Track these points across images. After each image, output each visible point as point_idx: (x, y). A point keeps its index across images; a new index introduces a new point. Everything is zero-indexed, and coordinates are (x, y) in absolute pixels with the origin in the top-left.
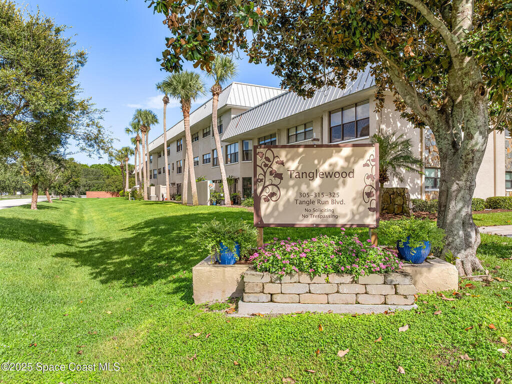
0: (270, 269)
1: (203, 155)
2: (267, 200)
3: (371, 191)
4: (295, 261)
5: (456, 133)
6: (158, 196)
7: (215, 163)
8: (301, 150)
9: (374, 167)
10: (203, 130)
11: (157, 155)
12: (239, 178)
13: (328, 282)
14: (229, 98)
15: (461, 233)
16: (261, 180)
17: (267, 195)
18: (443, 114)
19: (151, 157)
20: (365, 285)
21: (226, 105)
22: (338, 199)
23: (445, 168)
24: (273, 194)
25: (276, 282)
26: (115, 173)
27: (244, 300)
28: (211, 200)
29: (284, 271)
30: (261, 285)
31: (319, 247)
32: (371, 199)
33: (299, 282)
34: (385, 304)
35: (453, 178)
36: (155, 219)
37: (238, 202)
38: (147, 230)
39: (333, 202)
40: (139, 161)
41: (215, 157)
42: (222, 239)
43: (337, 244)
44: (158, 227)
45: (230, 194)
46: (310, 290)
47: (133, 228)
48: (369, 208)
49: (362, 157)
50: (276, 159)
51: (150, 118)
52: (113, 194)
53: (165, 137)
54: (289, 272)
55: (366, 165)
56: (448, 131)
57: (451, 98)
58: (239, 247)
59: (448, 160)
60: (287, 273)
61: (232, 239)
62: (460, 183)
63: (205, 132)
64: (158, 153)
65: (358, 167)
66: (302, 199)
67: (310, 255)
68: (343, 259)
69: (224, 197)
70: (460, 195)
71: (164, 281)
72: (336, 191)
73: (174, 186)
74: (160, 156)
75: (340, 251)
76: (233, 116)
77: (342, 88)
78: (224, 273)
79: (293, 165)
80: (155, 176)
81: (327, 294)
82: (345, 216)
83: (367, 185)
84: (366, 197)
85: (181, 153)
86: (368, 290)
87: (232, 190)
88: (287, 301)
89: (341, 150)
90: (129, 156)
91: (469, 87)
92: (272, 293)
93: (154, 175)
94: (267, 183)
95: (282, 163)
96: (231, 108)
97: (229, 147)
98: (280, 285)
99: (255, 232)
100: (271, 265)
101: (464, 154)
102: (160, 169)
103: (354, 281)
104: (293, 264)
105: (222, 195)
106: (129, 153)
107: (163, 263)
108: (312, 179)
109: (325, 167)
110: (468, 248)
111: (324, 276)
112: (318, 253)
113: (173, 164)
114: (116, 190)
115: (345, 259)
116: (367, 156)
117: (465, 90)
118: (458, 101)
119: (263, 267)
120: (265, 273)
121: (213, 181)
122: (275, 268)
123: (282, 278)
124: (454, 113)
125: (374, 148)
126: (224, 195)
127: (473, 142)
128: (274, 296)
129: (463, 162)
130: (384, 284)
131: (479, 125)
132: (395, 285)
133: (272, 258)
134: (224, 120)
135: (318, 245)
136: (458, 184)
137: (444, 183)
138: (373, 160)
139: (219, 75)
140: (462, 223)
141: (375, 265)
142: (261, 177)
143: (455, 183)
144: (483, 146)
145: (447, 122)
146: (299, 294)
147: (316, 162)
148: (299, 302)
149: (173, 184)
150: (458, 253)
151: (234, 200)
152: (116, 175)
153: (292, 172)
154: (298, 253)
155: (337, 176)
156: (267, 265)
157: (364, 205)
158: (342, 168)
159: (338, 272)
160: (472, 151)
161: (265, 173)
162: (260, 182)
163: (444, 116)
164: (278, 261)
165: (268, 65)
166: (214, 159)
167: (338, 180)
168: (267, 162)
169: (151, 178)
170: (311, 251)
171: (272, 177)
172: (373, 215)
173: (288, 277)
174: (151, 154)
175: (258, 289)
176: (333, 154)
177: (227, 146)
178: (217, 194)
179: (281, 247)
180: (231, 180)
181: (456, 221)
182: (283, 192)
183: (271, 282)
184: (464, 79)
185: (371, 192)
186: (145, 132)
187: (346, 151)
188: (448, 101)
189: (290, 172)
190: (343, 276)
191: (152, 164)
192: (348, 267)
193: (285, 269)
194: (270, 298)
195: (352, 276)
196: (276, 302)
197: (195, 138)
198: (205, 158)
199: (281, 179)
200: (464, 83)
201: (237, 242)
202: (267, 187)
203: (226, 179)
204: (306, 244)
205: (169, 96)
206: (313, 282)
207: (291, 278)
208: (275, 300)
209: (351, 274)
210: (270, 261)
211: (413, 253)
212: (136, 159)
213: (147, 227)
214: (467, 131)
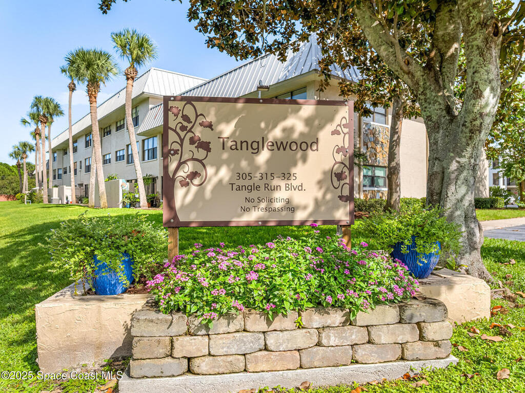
0: (185, 307)
1: (117, 152)
2: (185, 184)
3: (342, 171)
4: (237, 289)
5: (448, 96)
6: (61, 199)
7: (130, 160)
8: (240, 105)
9: (347, 136)
10: (117, 123)
11: (62, 152)
12: (157, 177)
13: (300, 327)
14: (146, 86)
15: (463, 229)
16: (176, 152)
17: (185, 175)
18: (430, 70)
19: (56, 155)
20: (367, 326)
21: (143, 93)
22: (295, 183)
23: (437, 142)
24: (194, 175)
25: (199, 333)
26: (13, 173)
27: (132, 374)
28: (124, 202)
29: (215, 310)
30: (168, 339)
31: (281, 258)
32: (342, 182)
33: (245, 330)
34: (402, 359)
35: (452, 154)
36: (44, 223)
37: (156, 204)
38: (29, 237)
39: (288, 188)
40: (39, 159)
41: (130, 153)
42: (96, 248)
43: (315, 252)
44: (44, 233)
45: (147, 196)
46: (266, 345)
47: (12, 236)
48: (339, 197)
49: (331, 119)
50: (201, 119)
51: (51, 106)
52: (8, 198)
53: (70, 132)
54: (225, 311)
55: (335, 132)
56: (439, 91)
57: (439, 50)
58: (130, 264)
59: (441, 131)
60: (221, 315)
61: (118, 248)
62: (463, 160)
63: (119, 125)
64: (63, 149)
65: (324, 135)
66: (241, 182)
67: (265, 274)
68: (327, 280)
69: (139, 198)
70: (462, 176)
71: (17, 317)
72: (294, 171)
73: (82, 188)
74: (66, 153)
75: (320, 265)
76: (151, 106)
77: (282, 61)
78: (99, 312)
79: (227, 130)
80: (60, 176)
81: (299, 350)
82: (305, 208)
83: (336, 163)
84: (335, 179)
85: (89, 148)
86: (373, 336)
87: (150, 190)
88: (221, 370)
89: (300, 109)
90: (28, 153)
91: (479, 23)
92: (189, 356)
93: (58, 175)
94: (186, 156)
95: (210, 126)
96: (149, 98)
97: (146, 141)
98: (206, 338)
99: (162, 234)
100: (187, 299)
101: (468, 120)
102: (65, 169)
103: (348, 322)
104: (232, 295)
105: (137, 196)
106: (28, 148)
107: (30, 285)
108: (256, 151)
109: (277, 133)
110: (473, 250)
111: (292, 315)
112: (281, 271)
113: (81, 162)
114: (12, 192)
115: (332, 279)
116: (338, 119)
117: (472, 29)
118: (449, 54)
119: (172, 303)
120: (176, 316)
121: (128, 181)
122: (196, 304)
123: (211, 325)
124: (444, 70)
125: (347, 107)
126: (139, 196)
127: (483, 102)
128: (196, 362)
129: (467, 130)
130: (400, 322)
131: (491, 78)
132: (418, 324)
133: (190, 284)
134: (141, 110)
135: (278, 255)
136: (458, 162)
137: (436, 162)
138: (345, 126)
139: (134, 56)
140: (464, 217)
141: (383, 289)
142: (176, 146)
143: (454, 162)
144: (494, 108)
145: (437, 81)
146: (244, 355)
147: (263, 125)
148: (245, 370)
149: (81, 185)
150: (461, 258)
151: (152, 202)
152: (13, 175)
153: (225, 139)
154: (241, 272)
155: (294, 147)
156: (181, 299)
157: (332, 192)
158: (302, 134)
159: (319, 305)
160: (481, 115)
161: (182, 140)
162: (173, 155)
163: (432, 74)
164: (201, 289)
165: (190, 20)
166: (128, 155)
167: (297, 153)
168: (185, 124)
169: (54, 178)
170: (267, 267)
171: (193, 147)
172: (346, 206)
173: (223, 321)
174: (54, 151)
175: (162, 351)
176: (289, 114)
177: (143, 141)
178: (131, 196)
179: (209, 261)
180: (148, 179)
181: (458, 213)
182: (210, 170)
183: (188, 333)
184: (471, 12)
185: (342, 173)
186: (45, 123)
187: (308, 110)
188: (435, 54)
189: (222, 139)
190: (328, 313)
191: (56, 163)
192: (340, 295)
193: (218, 306)
194: (187, 367)
195: (344, 312)
196: (198, 374)
197: (107, 132)
198: (118, 155)
199: (208, 150)
200: (471, 18)
201: (126, 253)
202: (185, 162)
203: (142, 177)
204: (257, 254)
205: (76, 82)
206: (272, 327)
207: (229, 324)
208: (196, 370)
209: (342, 307)
210: (187, 291)
211: (423, 263)
212: (36, 156)
213: (29, 234)
214: (474, 87)
